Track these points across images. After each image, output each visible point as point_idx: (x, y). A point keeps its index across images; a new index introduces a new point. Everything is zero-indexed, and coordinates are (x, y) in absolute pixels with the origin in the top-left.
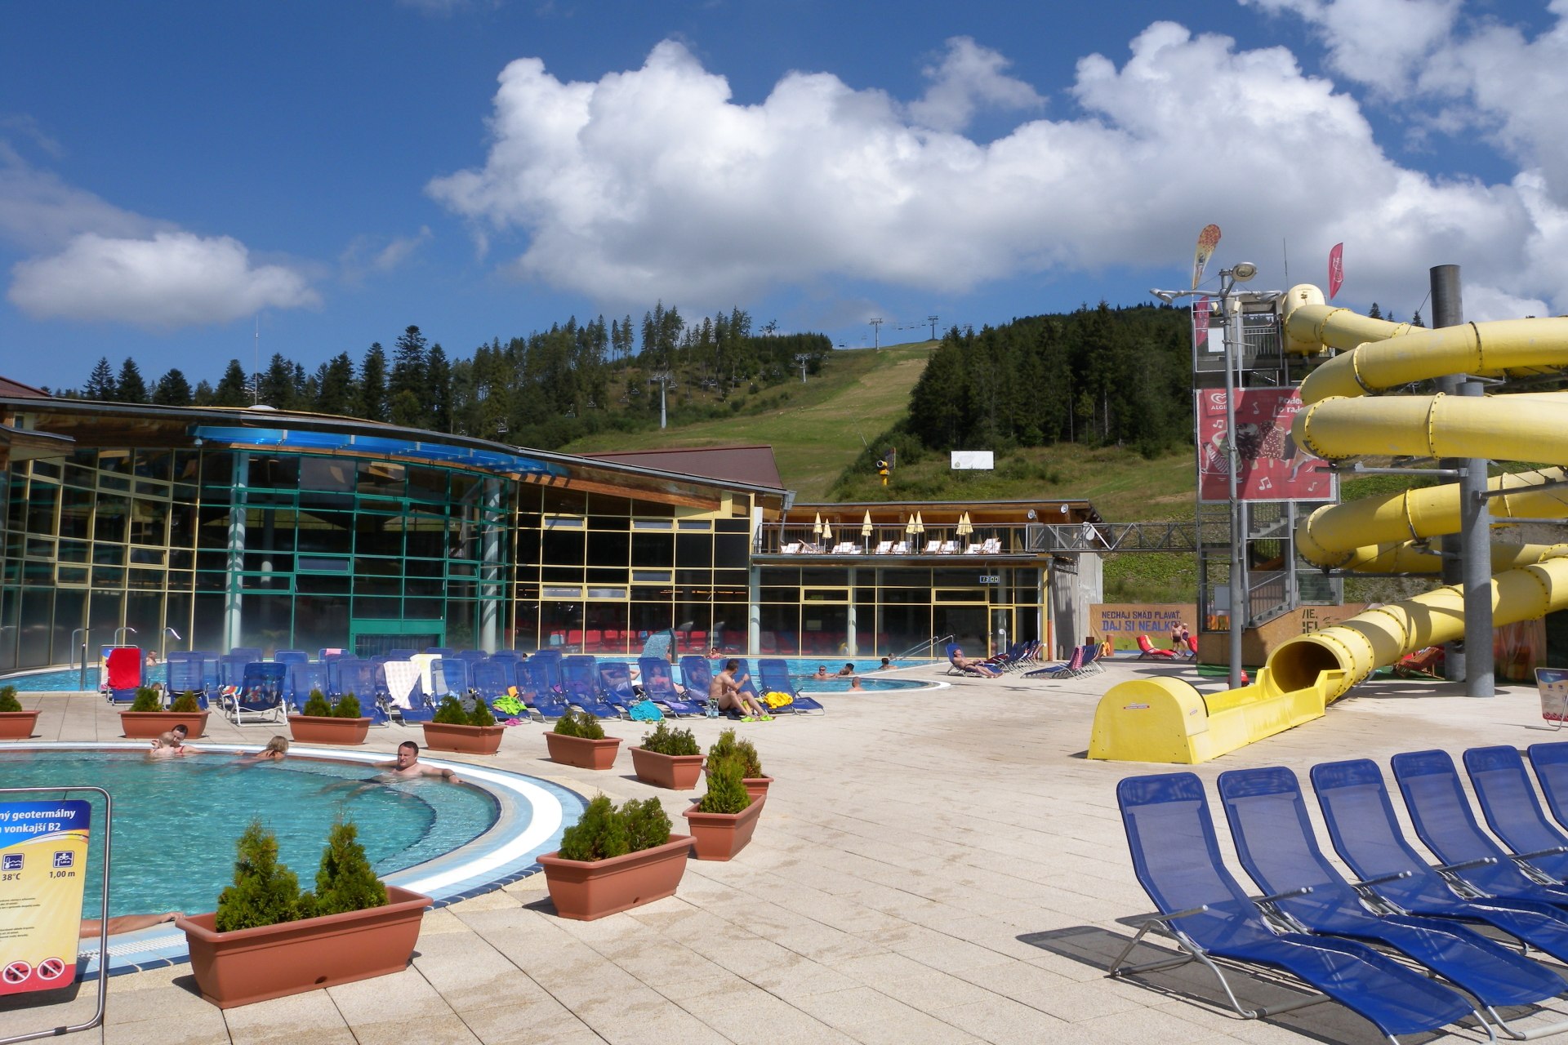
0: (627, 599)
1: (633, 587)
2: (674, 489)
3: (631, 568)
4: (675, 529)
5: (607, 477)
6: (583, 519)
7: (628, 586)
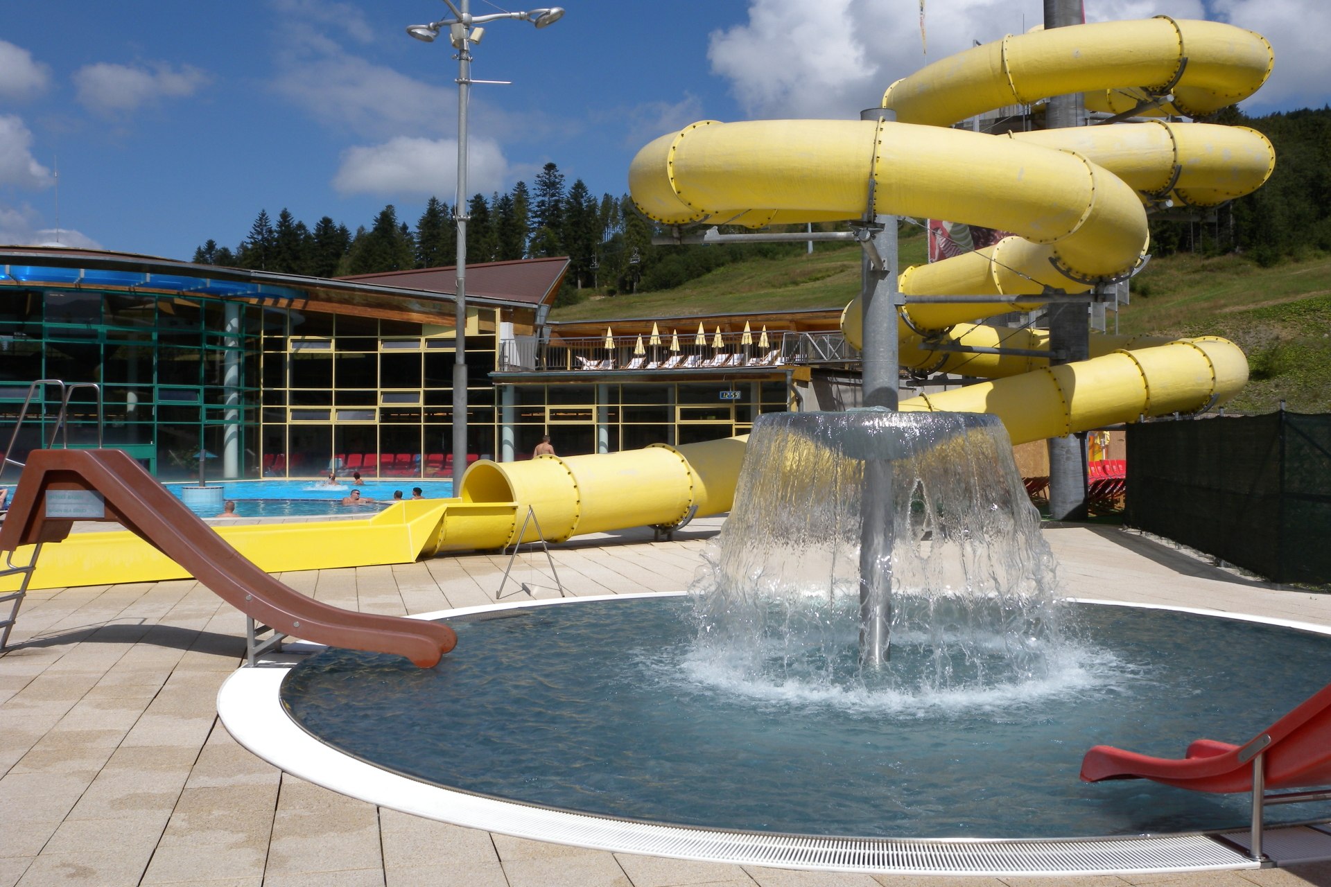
0: (377, 421)
1: (383, 410)
2: (417, 307)
3: (379, 390)
4: (422, 348)
5: (346, 297)
6: (330, 341)
7: (377, 408)
